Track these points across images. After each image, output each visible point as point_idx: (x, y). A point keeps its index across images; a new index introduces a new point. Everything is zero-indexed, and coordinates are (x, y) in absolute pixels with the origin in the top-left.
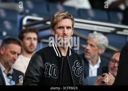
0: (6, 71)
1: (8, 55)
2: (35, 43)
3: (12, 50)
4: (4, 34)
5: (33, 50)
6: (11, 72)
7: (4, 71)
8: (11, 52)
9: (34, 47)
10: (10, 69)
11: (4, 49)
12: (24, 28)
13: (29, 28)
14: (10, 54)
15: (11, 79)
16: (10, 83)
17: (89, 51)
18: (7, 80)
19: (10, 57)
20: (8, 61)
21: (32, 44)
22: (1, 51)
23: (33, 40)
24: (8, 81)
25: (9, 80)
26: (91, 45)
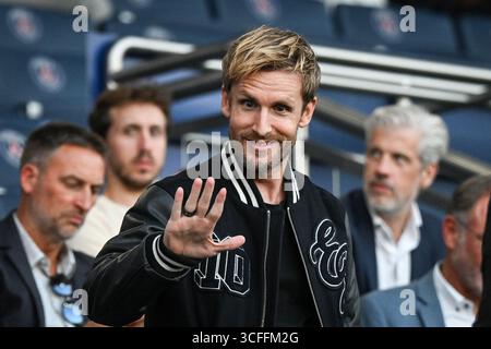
0: (46, 265)
1: (51, 194)
2: (157, 146)
3: (69, 172)
4: (34, 109)
5: (147, 177)
6: (68, 266)
7: (39, 264)
8: (64, 180)
9: (151, 162)
10: (63, 252)
11: (36, 171)
12: (112, 86)
13: (130, 86)
14: (59, 187)
15: (65, 296)
16: (63, 316)
17: (390, 182)
18: (52, 303)
19: (61, 202)
20: (55, 220)
21: (142, 153)
22: (24, 179)
23: (146, 133)
24: (53, 307)
25: (57, 302)
26: (396, 156)
